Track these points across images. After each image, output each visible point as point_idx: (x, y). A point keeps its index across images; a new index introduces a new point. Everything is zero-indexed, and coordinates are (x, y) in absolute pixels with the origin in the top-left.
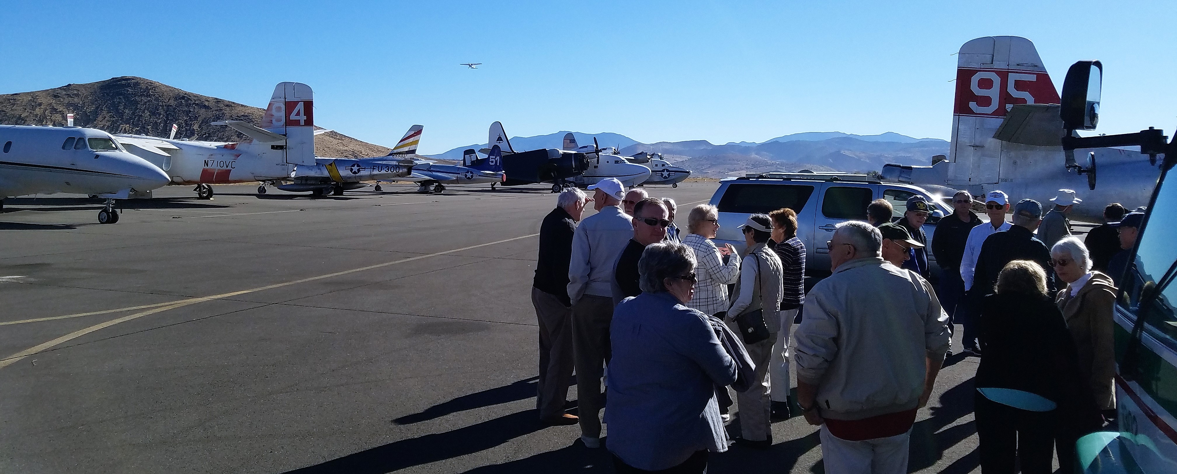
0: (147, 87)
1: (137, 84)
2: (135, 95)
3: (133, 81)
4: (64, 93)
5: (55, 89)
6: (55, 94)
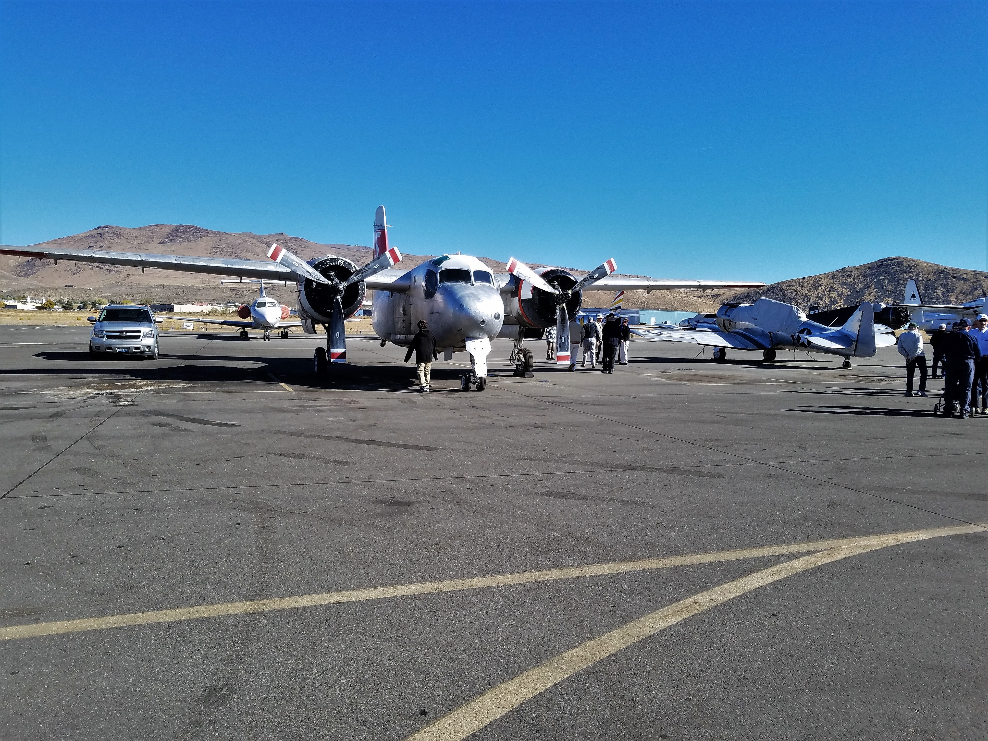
0: (909, 265)
1: (901, 263)
2: (898, 273)
3: (897, 260)
4: (840, 274)
5: (834, 272)
6: (833, 276)
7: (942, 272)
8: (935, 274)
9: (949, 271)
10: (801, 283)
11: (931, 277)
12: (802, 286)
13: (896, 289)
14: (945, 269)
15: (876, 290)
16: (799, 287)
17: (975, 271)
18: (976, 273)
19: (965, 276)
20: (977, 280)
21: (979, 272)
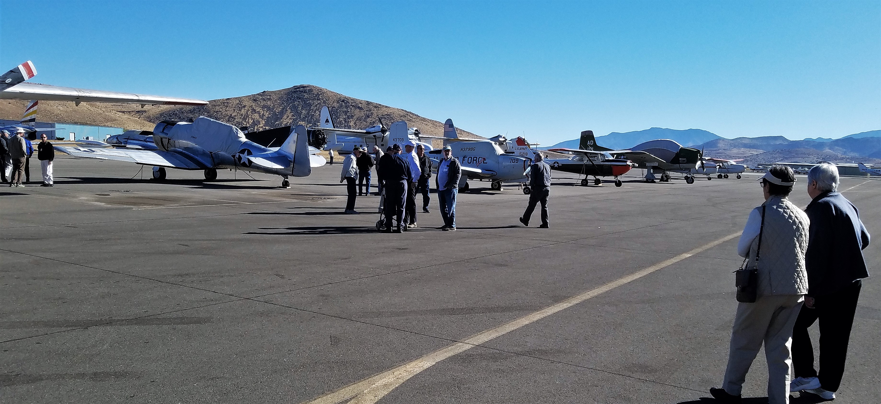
0: (318, 93)
1: (311, 90)
2: (309, 99)
3: (308, 88)
4: (260, 97)
5: (255, 95)
6: (254, 98)
7: (343, 101)
8: (338, 102)
9: (348, 100)
10: (226, 104)
11: (336, 105)
12: (227, 107)
13: (308, 113)
14: (345, 98)
15: (292, 114)
16: (224, 107)
17: (367, 102)
18: (368, 103)
19: (360, 105)
20: (369, 109)
21: (370, 102)
